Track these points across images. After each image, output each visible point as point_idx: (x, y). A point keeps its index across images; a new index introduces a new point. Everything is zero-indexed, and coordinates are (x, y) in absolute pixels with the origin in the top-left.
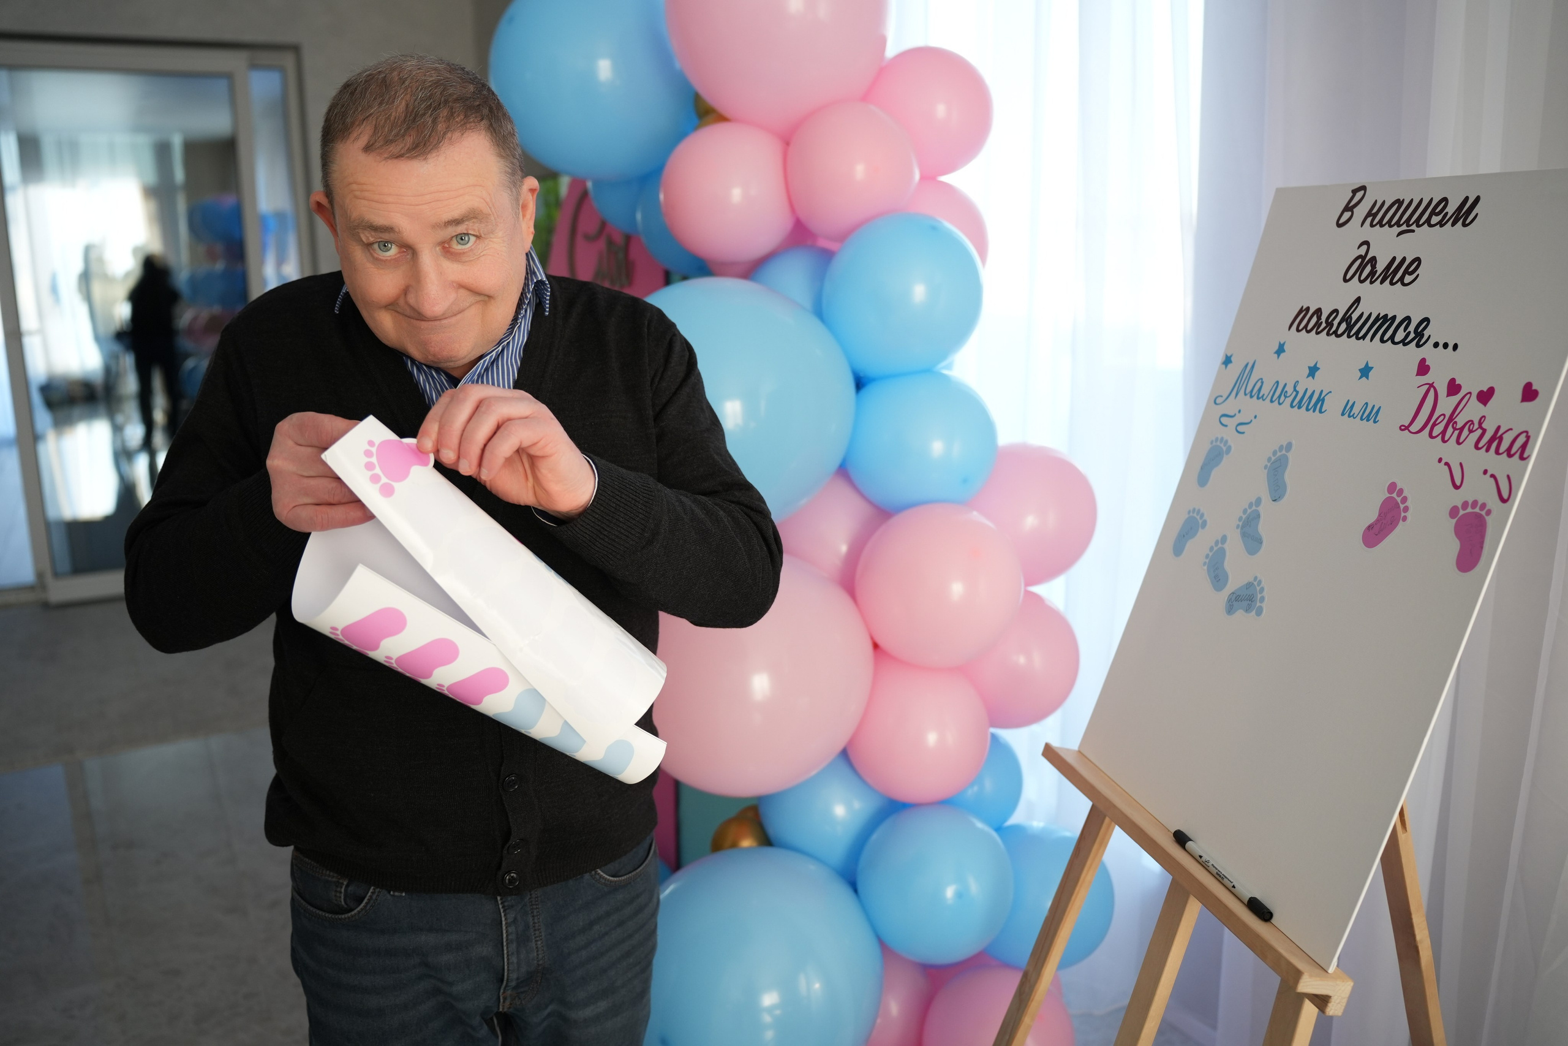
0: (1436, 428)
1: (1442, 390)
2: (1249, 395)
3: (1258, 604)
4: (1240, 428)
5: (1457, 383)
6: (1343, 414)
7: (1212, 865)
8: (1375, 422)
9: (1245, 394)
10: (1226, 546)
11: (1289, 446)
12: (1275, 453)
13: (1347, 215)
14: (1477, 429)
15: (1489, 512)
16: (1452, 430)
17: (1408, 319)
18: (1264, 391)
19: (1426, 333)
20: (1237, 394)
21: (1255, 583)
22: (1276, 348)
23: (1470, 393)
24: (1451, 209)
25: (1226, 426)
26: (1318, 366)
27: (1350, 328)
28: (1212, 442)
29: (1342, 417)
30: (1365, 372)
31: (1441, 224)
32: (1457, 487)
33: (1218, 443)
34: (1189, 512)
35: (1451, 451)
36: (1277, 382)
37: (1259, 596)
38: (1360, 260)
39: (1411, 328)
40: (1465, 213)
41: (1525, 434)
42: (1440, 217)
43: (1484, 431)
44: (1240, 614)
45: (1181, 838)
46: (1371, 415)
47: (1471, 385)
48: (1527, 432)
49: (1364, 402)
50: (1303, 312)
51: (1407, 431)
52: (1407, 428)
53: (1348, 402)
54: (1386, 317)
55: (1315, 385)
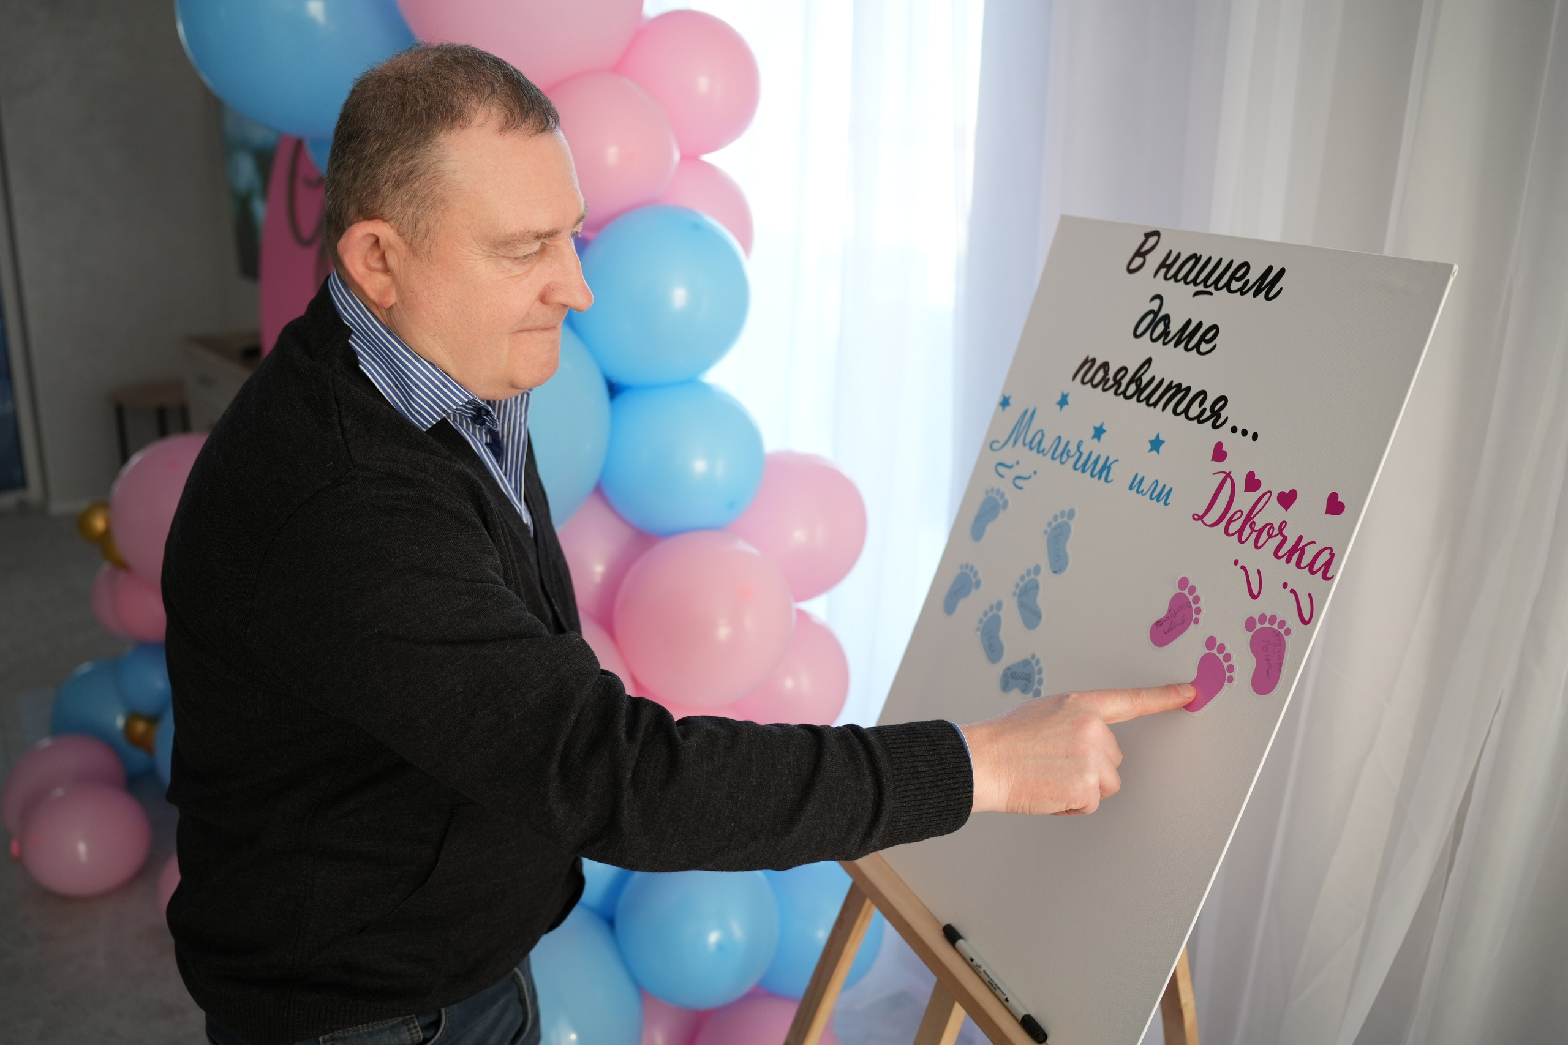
0: (1232, 524)
1: (1240, 485)
2: (1027, 447)
3: (1036, 686)
4: (1019, 482)
5: (1256, 478)
6: (1131, 488)
7: (984, 971)
8: (1166, 504)
9: (1024, 445)
10: (1003, 614)
11: (1071, 514)
12: (1056, 518)
13: (1138, 261)
14: (1277, 535)
15: (1288, 632)
16: (1250, 531)
17: (1203, 393)
18: (1046, 445)
19: (1224, 414)
20: (1015, 442)
21: (1033, 662)
22: (1058, 398)
23: (1270, 492)
24: (1253, 276)
25: (1002, 476)
26: (1104, 427)
27: (1139, 391)
28: (987, 492)
29: (1130, 491)
30: (1156, 444)
31: (1242, 291)
32: (1254, 597)
33: (994, 495)
34: (962, 567)
35: (1246, 552)
36: (1059, 438)
37: (1037, 677)
38: (1151, 316)
39: (1207, 405)
40: (1268, 285)
41: (1329, 551)
42: (1240, 284)
43: (1285, 539)
44: (1016, 693)
45: (951, 935)
46: (1162, 495)
47: (1273, 483)
48: (1331, 549)
49: (1154, 480)
50: (1089, 362)
51: (1200, 521)
52: (1201, 518)
53: (1137, 475)
54: (1179, 388)
55: (1100, 449)
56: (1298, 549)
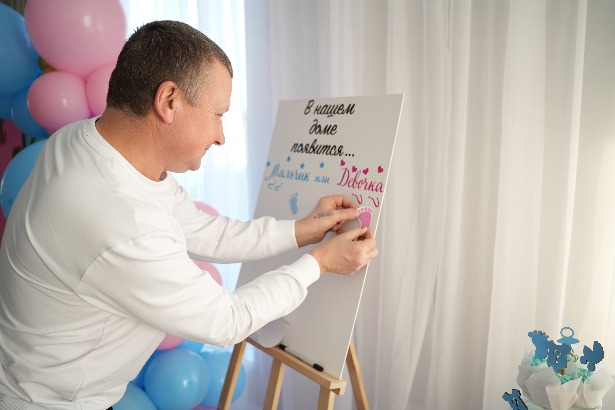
0: (350, 183)
1: (351, 170)
2: (279, 177)
4: (277, 189)
5: (355, 168)
6: (316, 181)
8: (328, 183)
9: (277, 176)
11: (297, 194)
12: (292, 197)
13: (308, 110)
14: (364, 183)
15: (372, 211)
16: (356, 184)
17: (335, 146)
18: (285, 174)
19: (342, 151)
20: (274, 176)
22: (287, 158)
23: (360, 171)
24: (345, 108)
25: (271, 188)
26: (304, 164)
27: (314, 150)
30: (322, 165)
31: (342, 113)
32: (360, 203)
35: (356, 191)
36: (289, 171)
38: (315, 126)
39: (337, 149)
40: (350, 109)
41: (380, 184)
42: (342, 111)
43: (367, 183)
46: (326, 180)
47: (361, 168)
48: (381, 183)
49: (323, 176)
50: (296, 145)
51: (340, 186)
52: (340, 184)
53: (317, 176)
54: (327, 146)
55: (304, 171)
56: (371, 185)
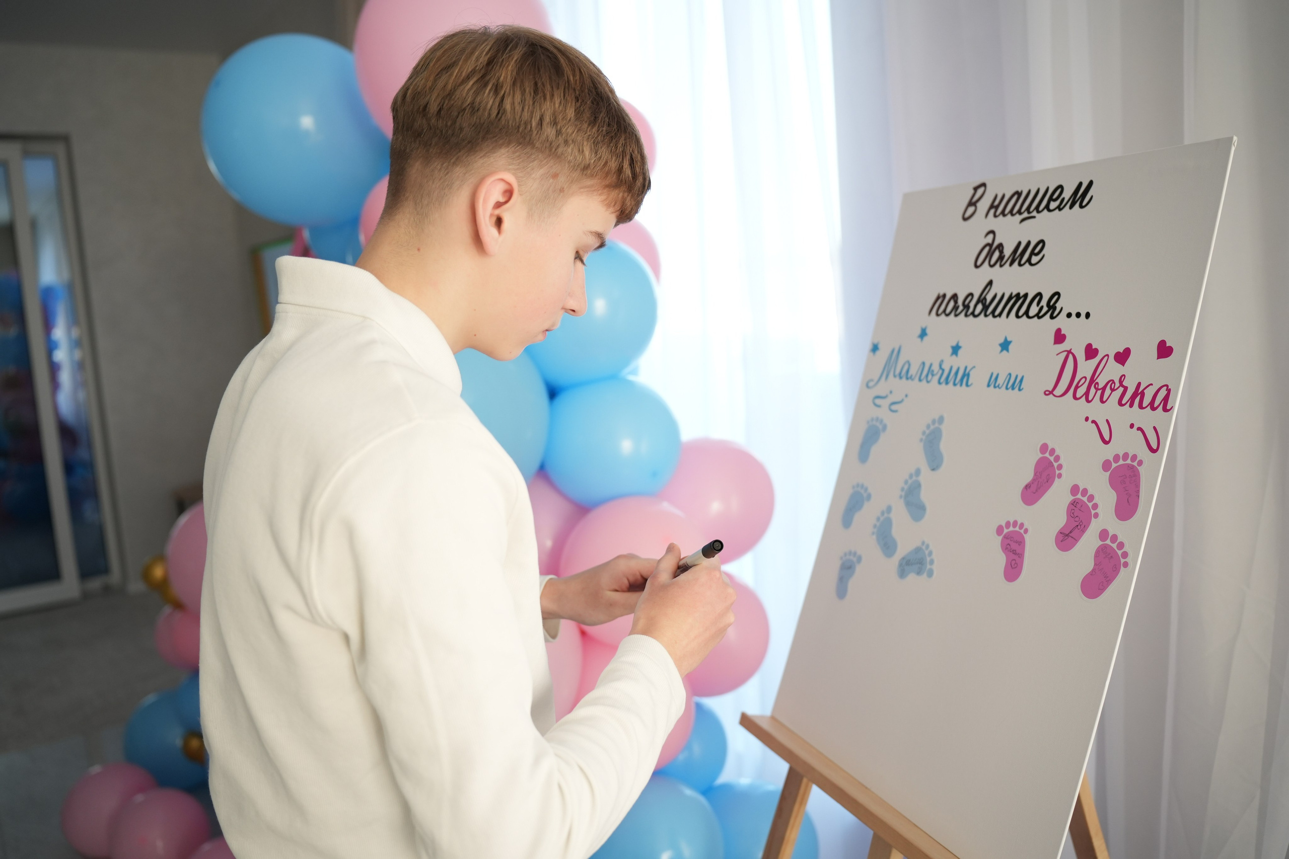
0: (1079, 390)
1: (1081, 355)
2: (898, 378)
3: (928, 567)
4: (894, 407)
5: (1093, 348)
6: (989, 386)
8: (1020, 390)
9: (895, 376)
10: (892, 515)
11: (941, 420)
12: (928, 427)
13: (971, 209)
14: (1118, 388)
15: (1140, 463)
16: (1095, 391)
17: (1039, 295)
18: (913, 371)
19: (1058, 306)
20: (887, 378)
21: (924, 547)
22: (919, 332)
23: (1108, 355)
24: (1067, 194)
25: (879, 406)
26: (960, 345)
27: (986, 308)
28: (868, 422)
29: (988, 388)
30: (1005, 345)
31: (1059, 208)
32: (1106, 442)
33: (874, 423)
34: (853, 487)
35: (1096, 410)
36: (924, 363)
37: (928, 559)
38: (988, 248)
39: (1044, 303)
40: (1081, 196)
41: (1165, 388)
42: (1058, 203)
43: (1126, 388)
44: (912, 577)
46: (1016, 384)
47: (1108, 347)
48: (1167, 386)
49: (1008, 373)
50: (941, 297)
51: (1051, 395)
52: (1051, 392)
53: (992, 374)
54: (1018, 295)
55: (959, 362)
